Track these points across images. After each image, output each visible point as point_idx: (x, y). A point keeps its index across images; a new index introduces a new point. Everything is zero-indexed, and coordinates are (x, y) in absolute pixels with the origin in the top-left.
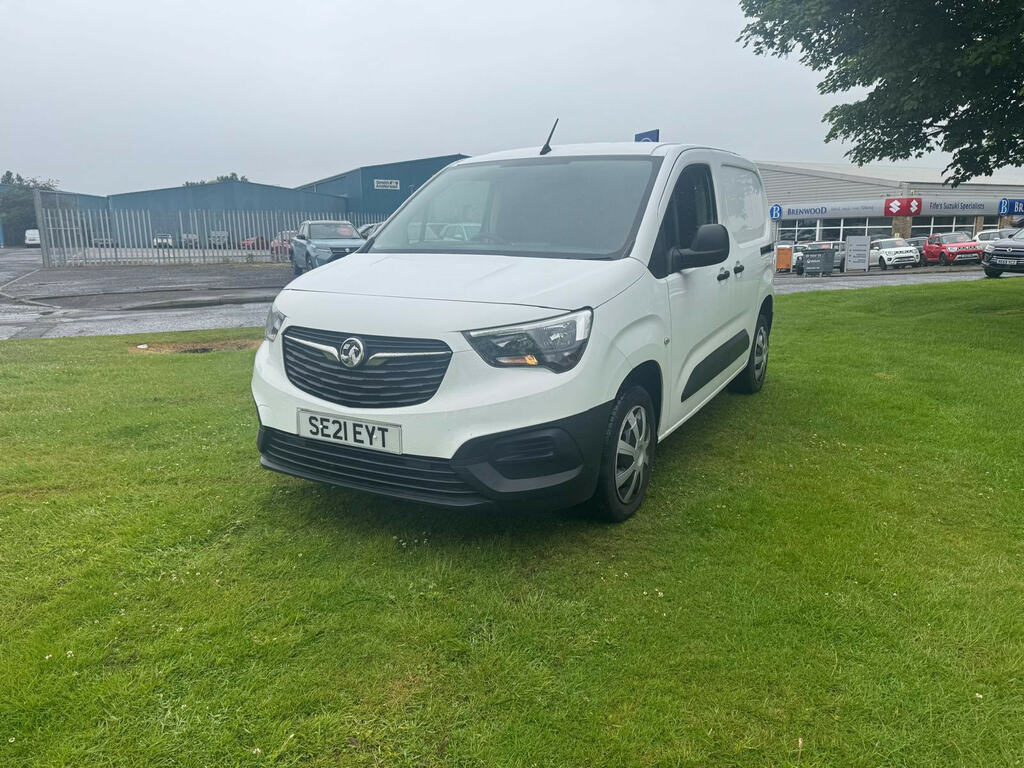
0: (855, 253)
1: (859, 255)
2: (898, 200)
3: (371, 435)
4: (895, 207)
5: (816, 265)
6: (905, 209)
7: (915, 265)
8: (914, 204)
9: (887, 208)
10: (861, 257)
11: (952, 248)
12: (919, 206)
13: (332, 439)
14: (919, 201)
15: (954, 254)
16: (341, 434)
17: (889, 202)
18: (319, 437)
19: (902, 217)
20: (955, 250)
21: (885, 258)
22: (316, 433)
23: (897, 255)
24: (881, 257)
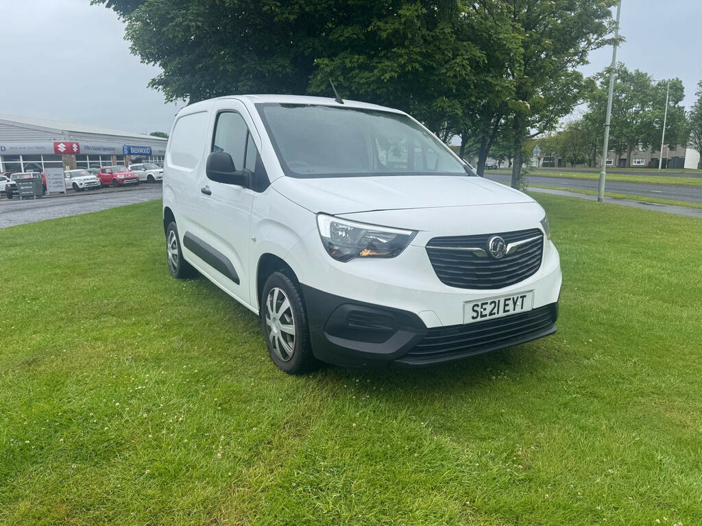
0: (54, 181)
1: (57, 182)
2: (63, 143)
3: (515, 304)
4: (62, 148)
5: (29, 190)
6: (69, 150)
7: (97, 188)
8: (75, 146)
9: (56, 149)
10: (59, 183)
11: (120, 176)
12: (78, 147)
13: (488, 318)
14: (77, 144)
15: (123, 180)
16: (495, 311)
17: (56, 145)
18: (479, 319)
19: (68, 155)
20: (123, 177)
21: (78, 183)
22: (476, 318)
23: (85, 182)
24: (74, 183)
